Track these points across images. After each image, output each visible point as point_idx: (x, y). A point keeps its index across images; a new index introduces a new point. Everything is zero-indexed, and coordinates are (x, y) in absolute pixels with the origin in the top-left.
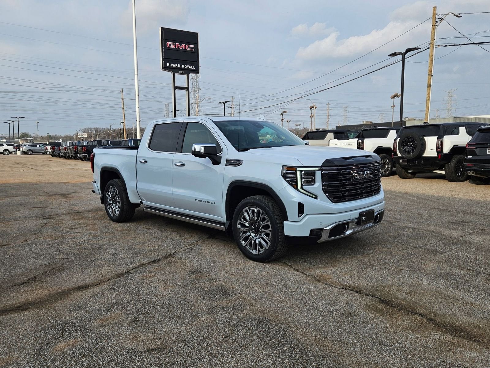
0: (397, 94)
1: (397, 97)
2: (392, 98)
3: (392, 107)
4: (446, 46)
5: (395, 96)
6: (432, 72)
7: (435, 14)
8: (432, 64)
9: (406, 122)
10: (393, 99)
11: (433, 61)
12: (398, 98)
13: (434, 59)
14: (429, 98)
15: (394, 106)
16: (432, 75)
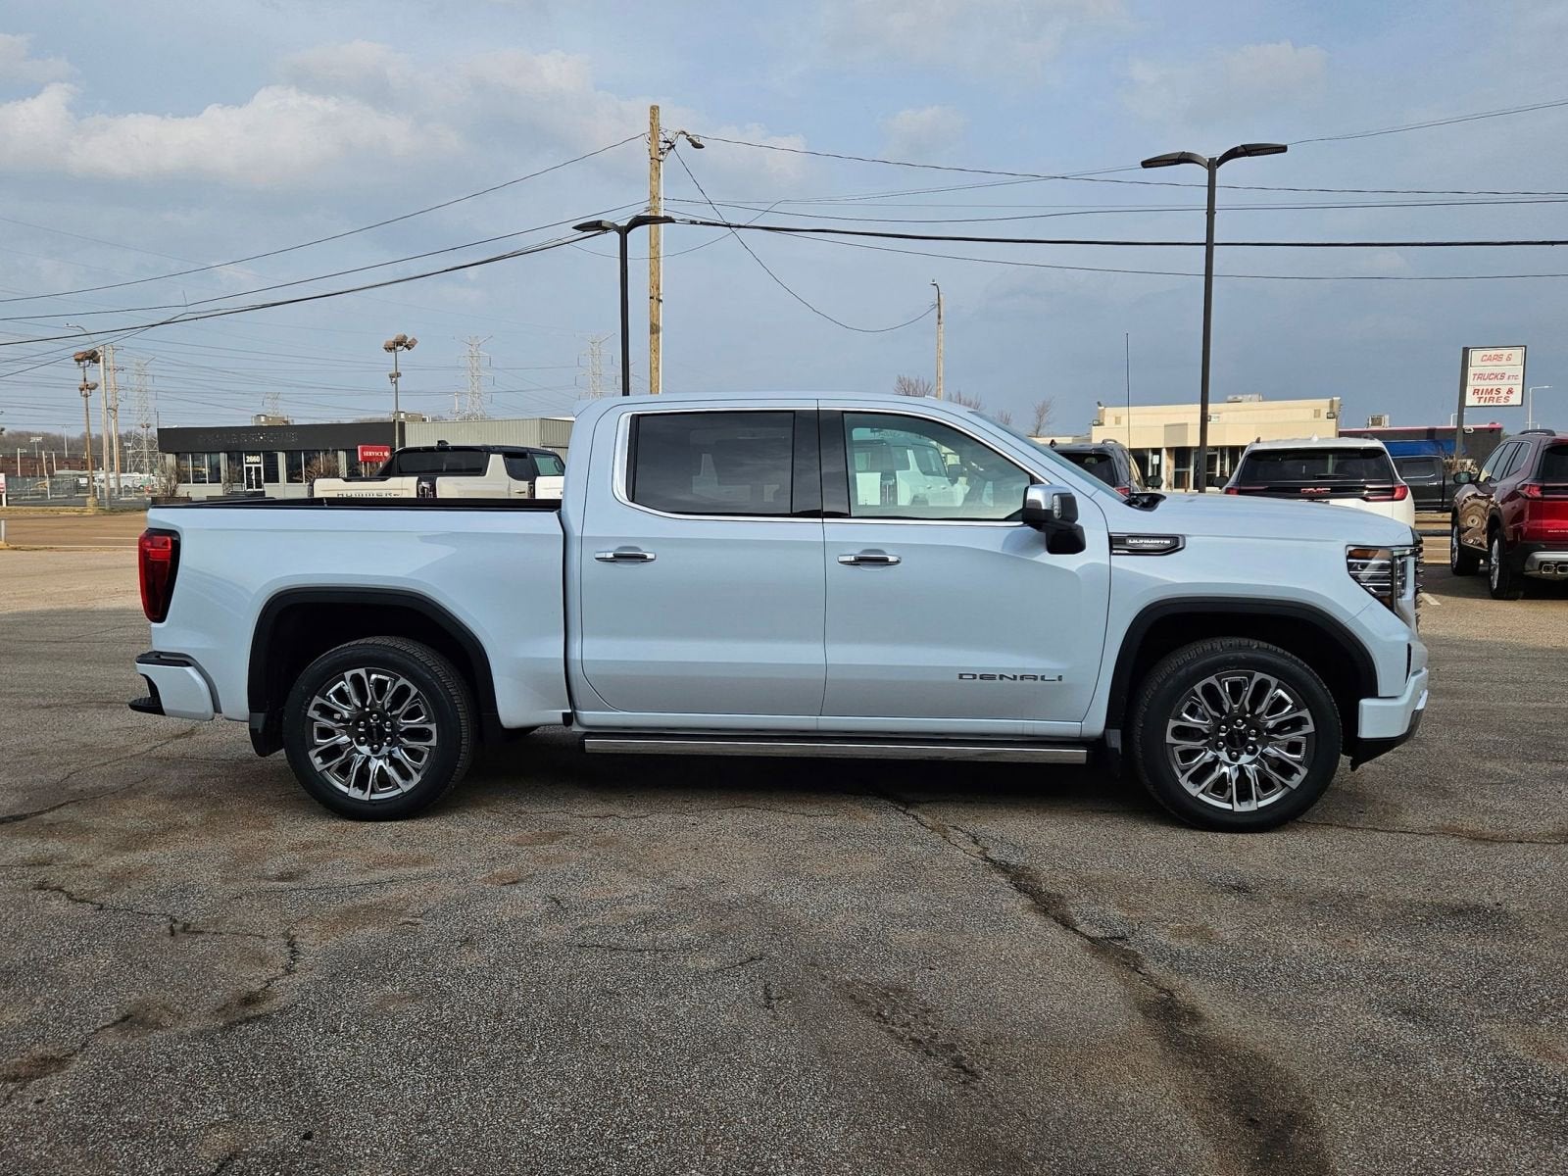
0: (405, 337)
1: (406, 346)
2: (389, 349)
3: (391, 377)
4: (693, 222)
5: (399, 343)
6: (661, 292)
7: (655, 127)
8: (659, 268)
9: (406, 426)
10: (393, 354)
11: (661, 259)
12: (409, 349)
13: (662, 255)
14: (658, 364)
15: (398, 375)
16: (661, 298)
